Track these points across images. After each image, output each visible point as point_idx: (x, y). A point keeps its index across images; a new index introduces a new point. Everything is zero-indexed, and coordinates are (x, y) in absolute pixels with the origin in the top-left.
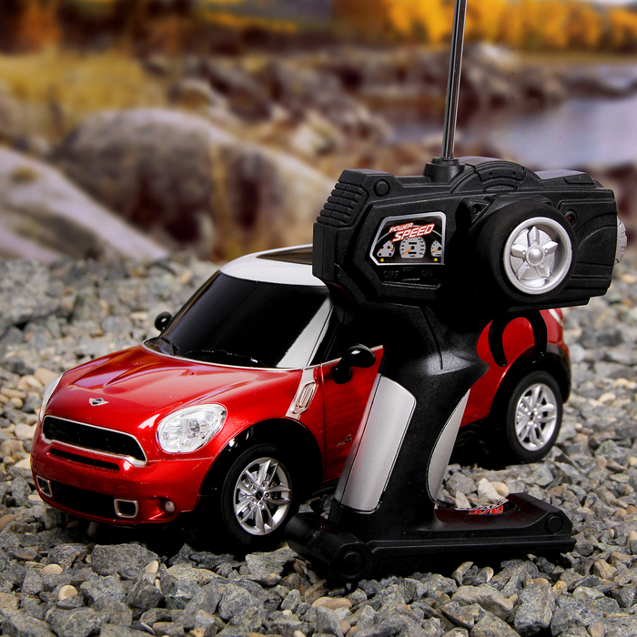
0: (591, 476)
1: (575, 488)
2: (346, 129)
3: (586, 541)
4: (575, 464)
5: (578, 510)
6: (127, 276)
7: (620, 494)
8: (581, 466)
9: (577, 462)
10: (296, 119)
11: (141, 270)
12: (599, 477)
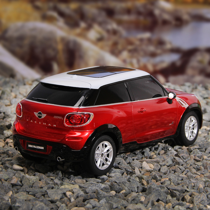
0: (188, 162)
1: (181, 167)
2: (108, 31)
3: (182, 188)
4: (182, 158)
5: (180, 175)
6: (25, 84)
7: (198, 170)
8: (184, 159)
10: (89, 27)
11: (30, 82)
12: (191, 163)
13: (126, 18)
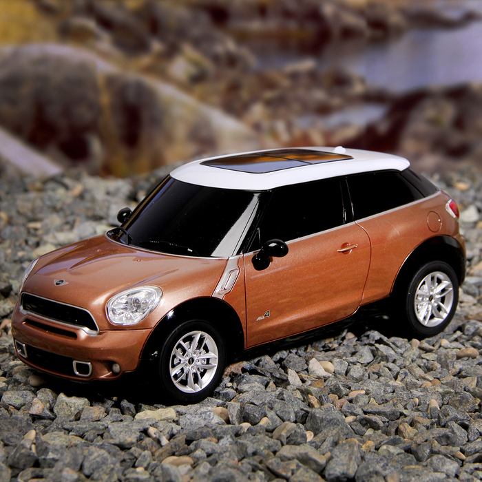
0: (405, 355)
1: (391, 365)
2: (216, 59)
3: (394, 408)
4: (392, 346)
5: (390, 383)
6: (26, 191)
7: (428, 369)
8: (397, 347)
9: (394, 343)
10: (172, 51)
11: (38, 185)
12: (412, 356)
13: (255, 25)
